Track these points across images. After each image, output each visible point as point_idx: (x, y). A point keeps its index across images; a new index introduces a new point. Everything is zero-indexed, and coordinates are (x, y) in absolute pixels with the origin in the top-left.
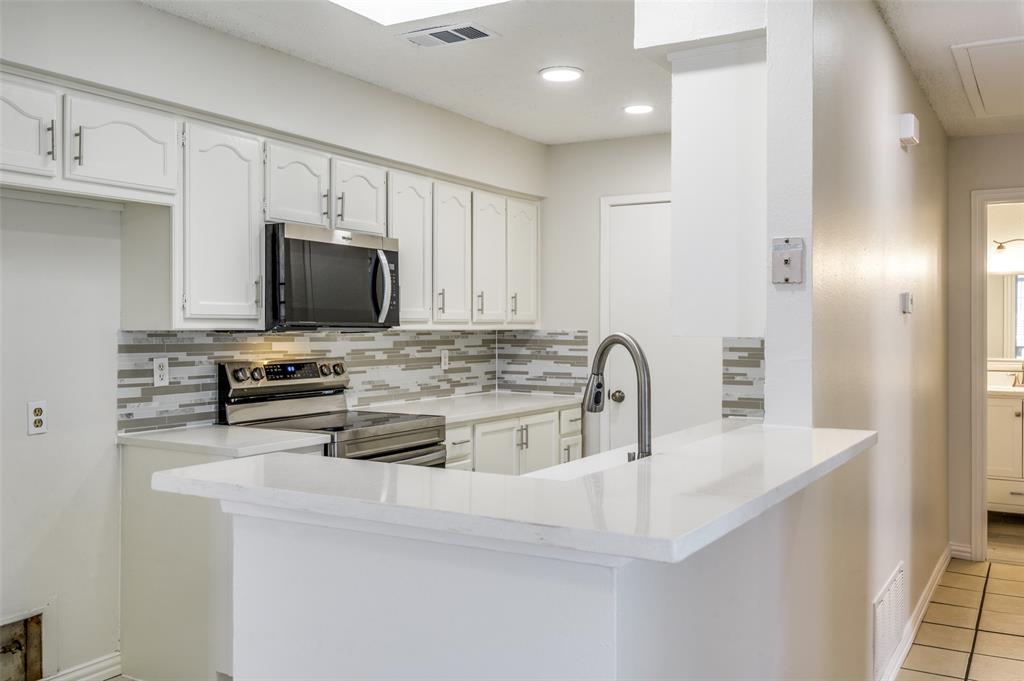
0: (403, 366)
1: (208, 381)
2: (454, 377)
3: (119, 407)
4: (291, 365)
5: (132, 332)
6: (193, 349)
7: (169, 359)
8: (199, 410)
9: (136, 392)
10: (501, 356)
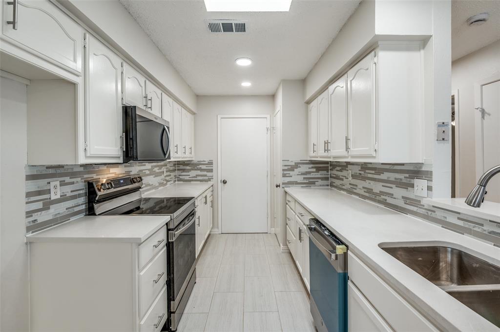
0: (154, 176)
1: (81, 192)
2: (167, 178)
3: (27, 217)
4: (121, 179)
5: (35, 166)
6: (73, 175)
7: (60, 182)
8: (77, 209)
9: (39, 205)
10: (178, 170)
